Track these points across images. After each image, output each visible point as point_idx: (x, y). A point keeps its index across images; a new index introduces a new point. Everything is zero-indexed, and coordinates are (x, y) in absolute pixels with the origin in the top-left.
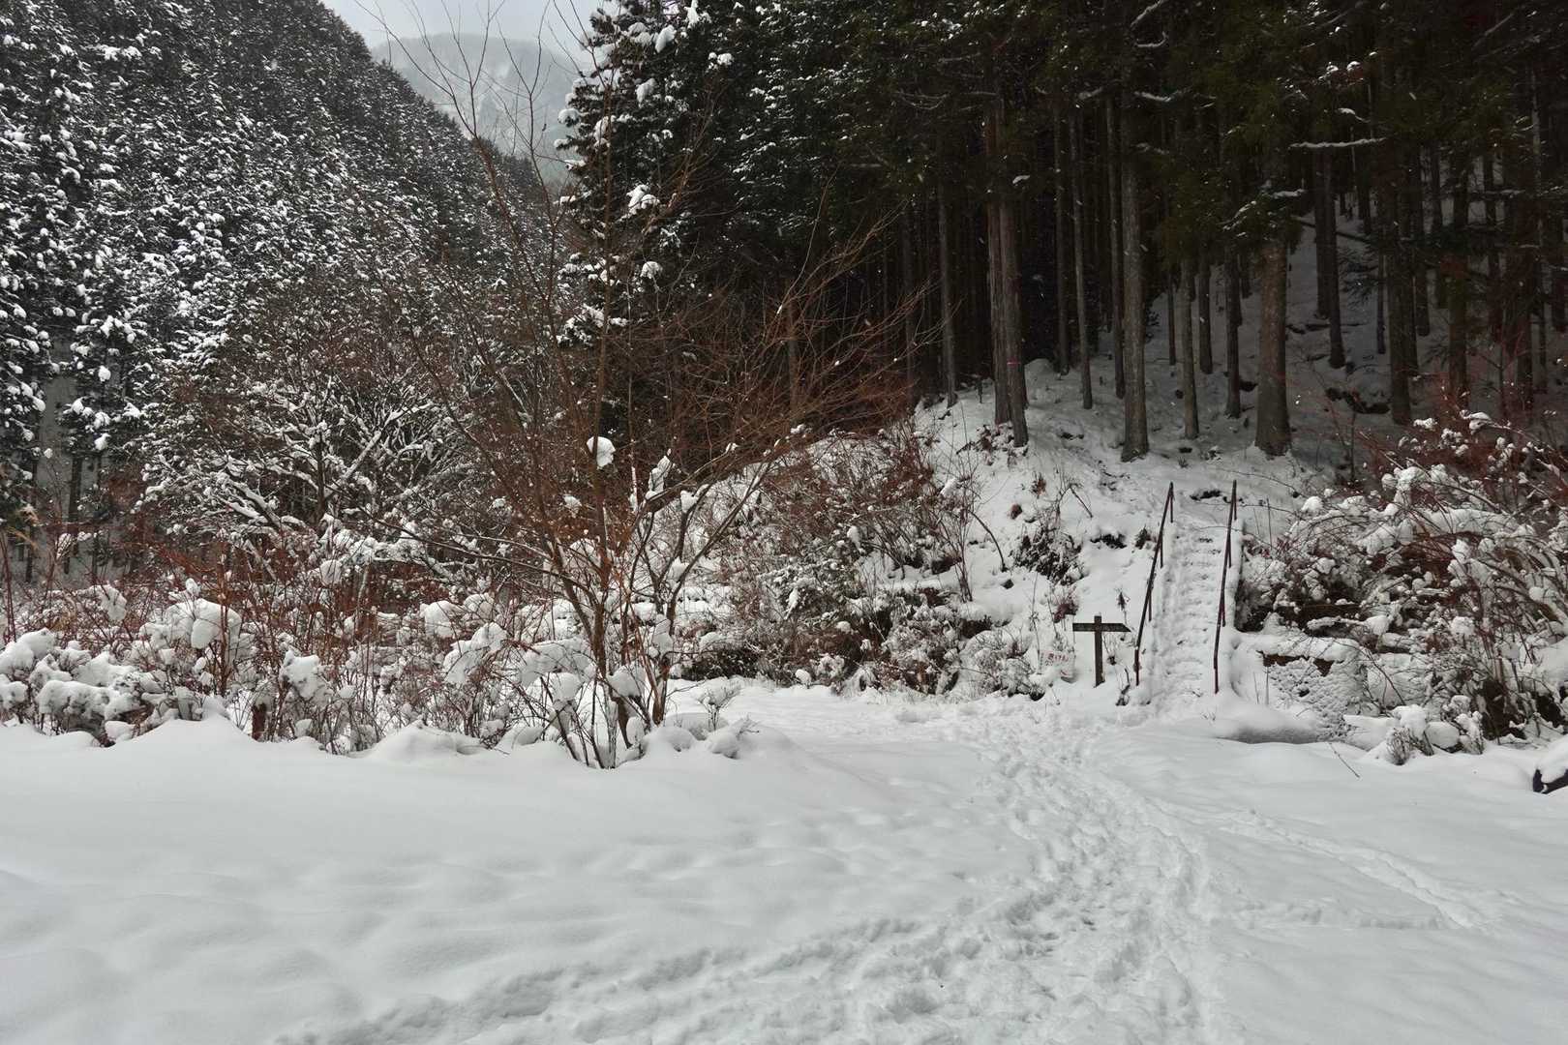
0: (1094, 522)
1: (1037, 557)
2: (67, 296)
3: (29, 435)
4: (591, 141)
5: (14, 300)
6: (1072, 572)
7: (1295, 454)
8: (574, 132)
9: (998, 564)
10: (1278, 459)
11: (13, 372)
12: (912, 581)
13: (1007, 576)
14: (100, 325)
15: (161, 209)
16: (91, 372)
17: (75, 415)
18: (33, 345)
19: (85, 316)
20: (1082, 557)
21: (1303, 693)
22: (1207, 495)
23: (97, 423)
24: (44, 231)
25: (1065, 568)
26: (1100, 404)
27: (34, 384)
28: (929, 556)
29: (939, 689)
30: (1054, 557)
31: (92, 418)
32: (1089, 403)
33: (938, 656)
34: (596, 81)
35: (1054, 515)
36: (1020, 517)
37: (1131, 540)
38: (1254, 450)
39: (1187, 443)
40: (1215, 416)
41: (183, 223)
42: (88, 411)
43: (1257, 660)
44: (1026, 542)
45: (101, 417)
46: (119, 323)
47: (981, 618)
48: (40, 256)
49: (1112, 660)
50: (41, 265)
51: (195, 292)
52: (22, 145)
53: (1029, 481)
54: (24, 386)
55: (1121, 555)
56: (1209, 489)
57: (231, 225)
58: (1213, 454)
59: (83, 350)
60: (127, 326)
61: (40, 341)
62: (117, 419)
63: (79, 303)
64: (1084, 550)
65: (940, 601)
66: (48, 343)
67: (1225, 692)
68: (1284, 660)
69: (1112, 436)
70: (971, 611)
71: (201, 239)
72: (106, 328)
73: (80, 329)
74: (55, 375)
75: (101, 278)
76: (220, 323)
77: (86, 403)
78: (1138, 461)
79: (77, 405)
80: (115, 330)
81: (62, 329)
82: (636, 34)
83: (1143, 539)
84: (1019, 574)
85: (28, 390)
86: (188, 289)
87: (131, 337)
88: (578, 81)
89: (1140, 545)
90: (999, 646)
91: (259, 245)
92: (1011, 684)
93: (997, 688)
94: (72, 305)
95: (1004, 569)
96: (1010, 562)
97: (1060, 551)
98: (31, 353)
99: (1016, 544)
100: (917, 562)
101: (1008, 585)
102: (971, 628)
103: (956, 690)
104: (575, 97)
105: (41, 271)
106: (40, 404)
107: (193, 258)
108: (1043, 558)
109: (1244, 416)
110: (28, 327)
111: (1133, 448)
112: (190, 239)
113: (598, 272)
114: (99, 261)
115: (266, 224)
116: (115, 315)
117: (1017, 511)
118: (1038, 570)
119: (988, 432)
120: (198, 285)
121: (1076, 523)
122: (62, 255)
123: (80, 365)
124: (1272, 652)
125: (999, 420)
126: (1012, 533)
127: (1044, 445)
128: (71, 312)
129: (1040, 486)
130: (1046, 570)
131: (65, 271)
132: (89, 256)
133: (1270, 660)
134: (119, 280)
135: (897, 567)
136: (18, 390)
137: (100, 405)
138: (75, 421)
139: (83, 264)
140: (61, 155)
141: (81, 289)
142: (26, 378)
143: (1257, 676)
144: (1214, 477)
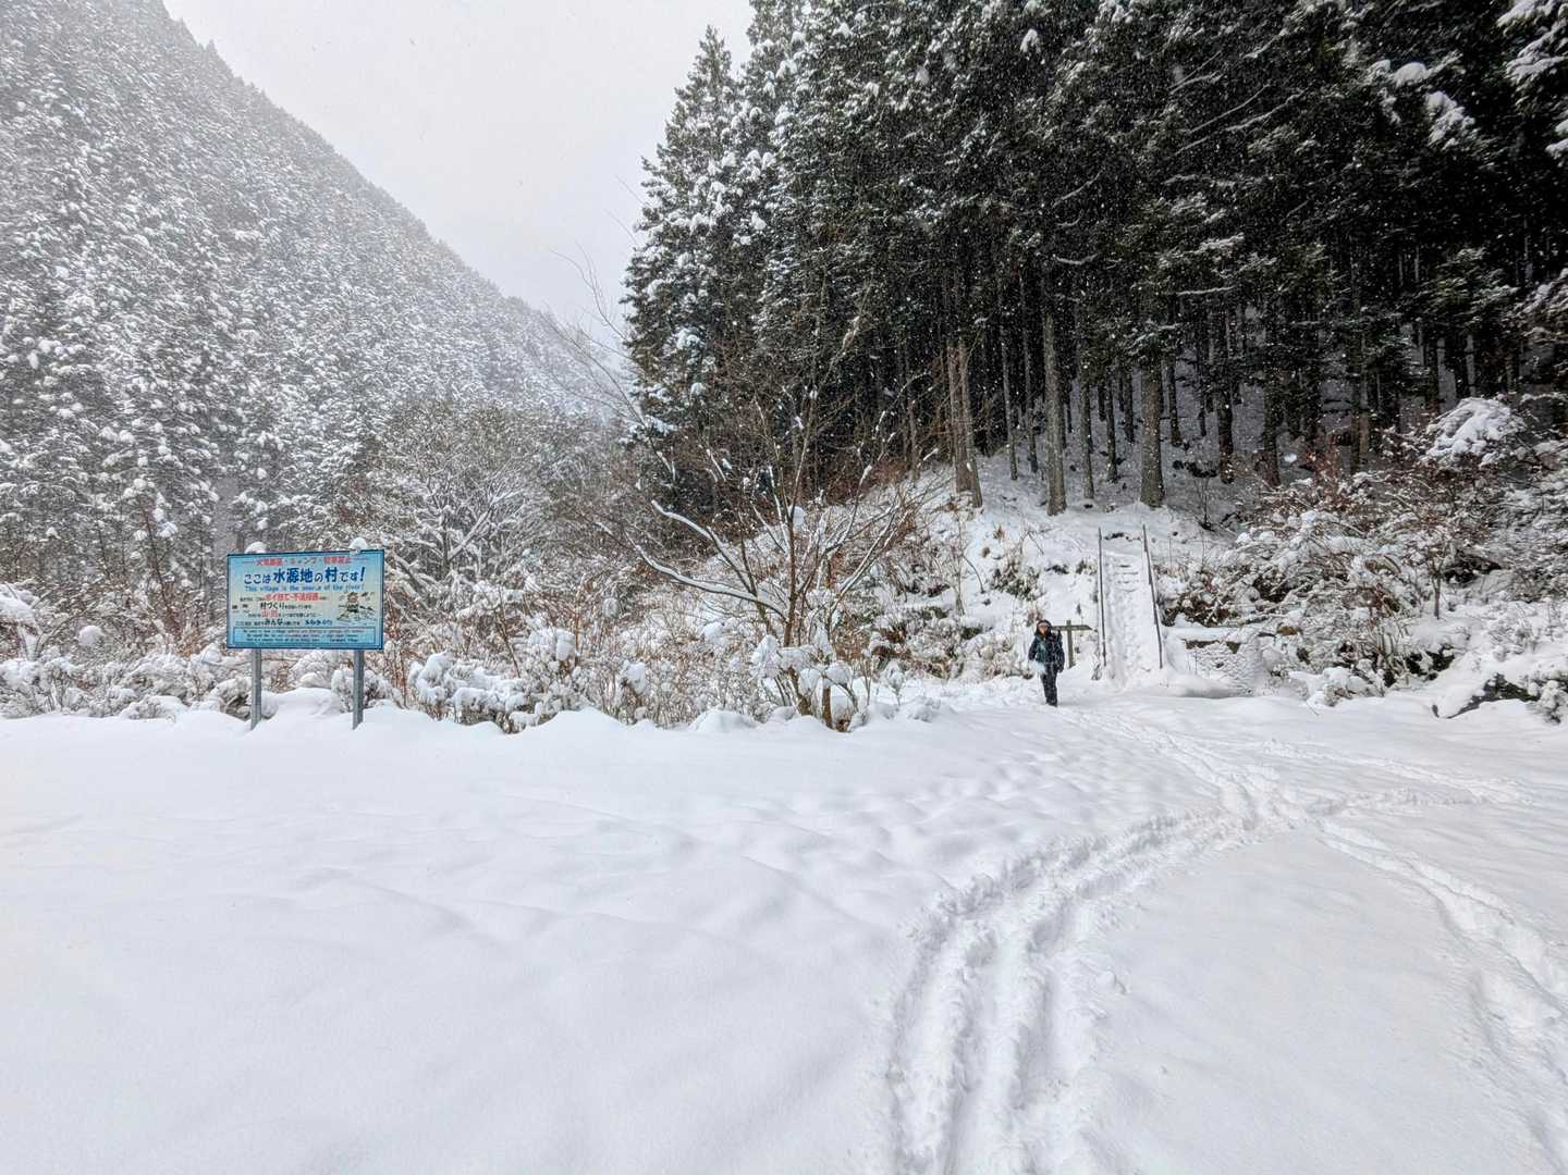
0: (1046, 557)
1: (1006, 583)
2: (228, 417)
3: (207, 519)
4: (645, 297)
5: (190, 420)
6: (1034, 592)
7: (1170, 507)
8: (631, 291)
9: (979, 589)
10: (1158, 510)
11: (192, 473)
12: (917, 603)
13: (985, 597)
14: (256, 438)
15: (291, 351)
16: (252, 472)
17: (241, 505)
18: (207, 453)
19: (244, 431)
20: (1040, 581)
21: (1219, 666)
22: (1115, 536)
23: (258, 510)
24: (209, 369)
25: (1028, 590)
26: (1022, 476)
27: (209, 482)
28: (925, 586)
29: (953, 675)
30: (1019, 583)
31: (254, 506)
32: (1015, 478)
33: (951, 652)
34: (646, 254)
35: (1018, 553)
36: (989, 555)
37: (1072, 569)
38: (1141, 505)
39: (1089, 502)
40: (1101, 481)
41: (308, 362)
42: (251, 501)
43: (1181, 645)
44: (998, 573)
45: (261, 506)
46: (271, 436)
47: (976, 626)
48: (207, 387)
49: (1077, 650)
50: (209, 394)
51: (322, 412)
52: (182, 304)
53: (992, 531)
54: (202, 483)
55: (1068, 579)
56: (1116, 532)
57: (344, 364)
58: (1112, 508)
59: (245, 456)
60: (277, 438)
61: (211, 450)
62: (273, 507)
63: (238, 421)
64: (1041, 576)
65: (944, 616)
66: (218, 452)
67: (1166, 668)
68: (1202, 644)
69: (1037, 498)
70: (967, 621)
71: (323, 373)
72: (261, 440)
73: (241, 440)
74: (223, 476)
75: (255, 403)
76: (353, 435)
77: (249, 495)
78: (1060, 515)
79: (243, 497)
80: (268, 442)
81: (227, 443)
82: (673, 220)
83: (1081, 567)
84: (995, 595)
85: (205, 486)
86: (317, 410)
87: (280, 446)
88: (632, 254)
89: (1079, 571)
90: (994, 643)
91: (366, 377)
92: (1007, 669)
93: (996, 673)
94: (233, 423)
95: (983, 592)
96: (987, 587)
97: (1025, 578)
98: (205, 460)
99: (990, 575)
100: (914, 589)
101: (987, 603)
102: (968, 633)
103: (965, 675)
104: (631, 265)
105: (209, 399)
106: (215, 497)
107: (318, 387)
108: (1011, 583)
109: (1121, 482)
110: (201, 440)
111: (1055, 505)
112: (314, 373)
113: (655, 392)
114: (251, 391)
115: (369, 361)
116: (268, 431)
117: (986, 552)
118: (1008, 591)
119: (953, 499)
120: (323, 407)
121: (1033, 559)
122: (224, 387)
123: (243, 468)
124: (1193, 639)
125: (960, 490)
126: (987, 567)
127: (993, 506)
128: (234, 429)
129: (999, 534)
130: (1014, 591)
131: (225, 397)
132: (243, 387)
133: (1190, 645)
134: (269, 405)
135: (899, 594)
136: (197, 487)
137: (260, 496)
138: (241, 509)
139: (239, 392)
140: (212, 312)
141: (239, 411)
142: (201, 477)
143: (1185, 657)
144: (1118, 524)
